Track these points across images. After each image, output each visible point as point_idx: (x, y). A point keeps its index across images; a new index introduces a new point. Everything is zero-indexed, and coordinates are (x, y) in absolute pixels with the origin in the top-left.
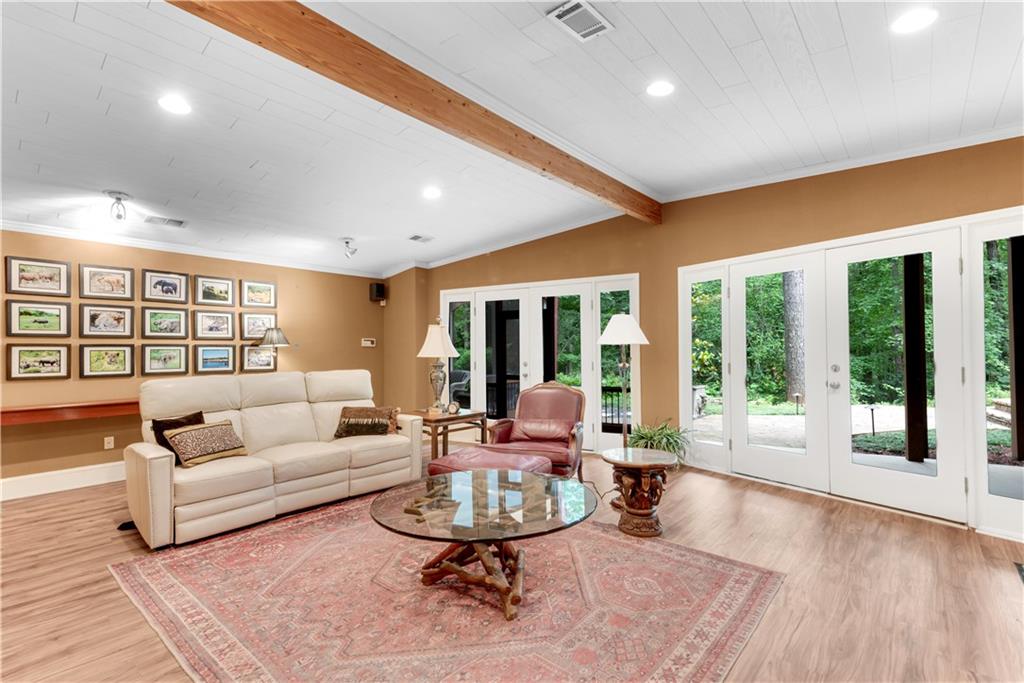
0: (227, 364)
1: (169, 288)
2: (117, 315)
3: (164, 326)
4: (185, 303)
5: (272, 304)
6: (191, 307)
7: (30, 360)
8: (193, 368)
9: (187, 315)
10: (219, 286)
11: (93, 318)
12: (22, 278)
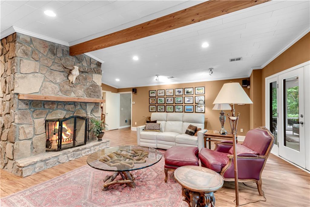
0: (191, 110)
1: (180, 92)
2: (171, 99)
3: (178, 101)
4: (183, 95)
5: (204, 93)
6: (184, 96)
7: (160, 108)
8: (184, 111)
9: (183, 98)
10: (190, 90)
11: (168, 100)
12: (159, 93)
